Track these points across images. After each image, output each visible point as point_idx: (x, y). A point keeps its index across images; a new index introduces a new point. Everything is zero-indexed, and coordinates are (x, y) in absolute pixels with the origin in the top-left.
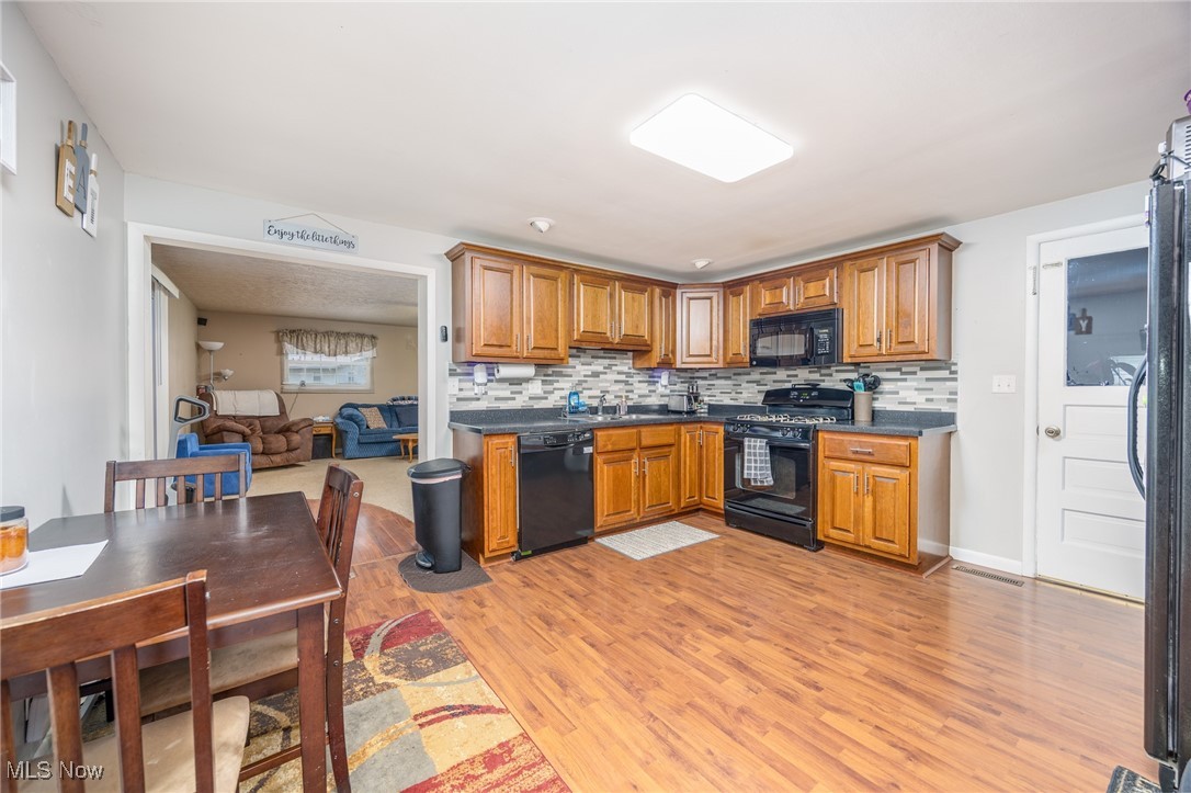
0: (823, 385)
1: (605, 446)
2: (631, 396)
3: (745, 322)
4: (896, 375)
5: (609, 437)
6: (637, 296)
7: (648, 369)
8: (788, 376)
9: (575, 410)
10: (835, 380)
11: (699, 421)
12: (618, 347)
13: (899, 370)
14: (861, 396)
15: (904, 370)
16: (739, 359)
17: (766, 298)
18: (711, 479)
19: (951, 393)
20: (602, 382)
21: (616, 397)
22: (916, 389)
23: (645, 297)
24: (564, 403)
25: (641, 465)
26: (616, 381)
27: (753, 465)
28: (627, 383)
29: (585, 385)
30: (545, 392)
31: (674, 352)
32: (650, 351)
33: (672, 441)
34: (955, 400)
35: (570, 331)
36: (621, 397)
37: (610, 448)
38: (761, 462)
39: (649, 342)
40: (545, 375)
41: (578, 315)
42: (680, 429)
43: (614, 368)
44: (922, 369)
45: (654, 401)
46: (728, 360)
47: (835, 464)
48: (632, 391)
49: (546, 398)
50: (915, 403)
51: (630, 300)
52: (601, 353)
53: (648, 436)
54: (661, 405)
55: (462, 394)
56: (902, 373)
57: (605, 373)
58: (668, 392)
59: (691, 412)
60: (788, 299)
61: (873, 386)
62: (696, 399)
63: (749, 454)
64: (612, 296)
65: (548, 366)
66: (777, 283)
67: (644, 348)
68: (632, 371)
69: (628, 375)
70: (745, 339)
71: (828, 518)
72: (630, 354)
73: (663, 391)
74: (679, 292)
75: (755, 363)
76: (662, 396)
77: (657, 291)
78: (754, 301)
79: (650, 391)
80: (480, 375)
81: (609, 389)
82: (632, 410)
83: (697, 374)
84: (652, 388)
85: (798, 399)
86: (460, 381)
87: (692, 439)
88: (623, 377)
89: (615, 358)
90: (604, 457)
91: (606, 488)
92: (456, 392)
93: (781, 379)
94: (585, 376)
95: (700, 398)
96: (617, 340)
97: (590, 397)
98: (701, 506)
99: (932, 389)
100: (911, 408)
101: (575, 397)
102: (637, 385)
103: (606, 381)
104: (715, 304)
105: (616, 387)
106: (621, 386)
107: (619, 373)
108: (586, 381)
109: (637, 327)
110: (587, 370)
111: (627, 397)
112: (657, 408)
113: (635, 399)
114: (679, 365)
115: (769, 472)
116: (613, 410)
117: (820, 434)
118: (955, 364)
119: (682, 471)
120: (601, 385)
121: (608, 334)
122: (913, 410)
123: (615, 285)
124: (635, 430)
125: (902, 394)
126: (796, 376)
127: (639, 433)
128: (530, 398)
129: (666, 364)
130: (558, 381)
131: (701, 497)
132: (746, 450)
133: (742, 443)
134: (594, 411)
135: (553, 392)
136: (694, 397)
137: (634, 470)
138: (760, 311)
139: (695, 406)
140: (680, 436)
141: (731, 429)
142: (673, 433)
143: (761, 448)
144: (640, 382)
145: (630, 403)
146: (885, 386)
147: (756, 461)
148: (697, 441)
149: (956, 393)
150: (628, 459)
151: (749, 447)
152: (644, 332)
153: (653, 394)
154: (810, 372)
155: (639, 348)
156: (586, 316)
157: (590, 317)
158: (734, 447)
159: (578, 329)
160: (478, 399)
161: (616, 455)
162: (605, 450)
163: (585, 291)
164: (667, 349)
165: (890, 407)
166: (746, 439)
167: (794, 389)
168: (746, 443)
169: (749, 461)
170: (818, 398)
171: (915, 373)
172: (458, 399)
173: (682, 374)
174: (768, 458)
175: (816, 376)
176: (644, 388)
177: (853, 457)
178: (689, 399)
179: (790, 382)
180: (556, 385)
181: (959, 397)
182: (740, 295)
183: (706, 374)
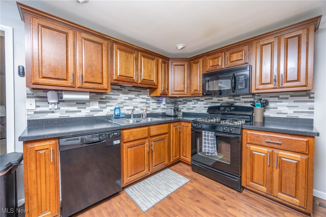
0: (236, 104)
1: (129, 138)
2: (149, 109)
3: (200, 75)
4: (276, 99)
5: (131, 133)
6: (150, 61)
7: (157, 97)
8: (218, 100)
9: (118, 117)
10: (242, 102)
11: (179, 121)
12: (140, 85)
13: (278, 97)
14: (258, 109)
15: (280, 96)
16: (197, 92)
17: (210, 63)
18: (185, 148)
19: (310, 109)
20: (134, 102)
21: (141, 109)
22: (287, 107)
23: (154, 63)
24: (112, 113)
25: (150, 146)
26: (141, 102)
27: (207, 145)
28: (147, 103)
29: (124, 104)
30: (101, 108)
31: (168, 89)
32: (157, 88)
33: (167, 131)
34: (313, 112)
35: (110, 75)
36: (143, 109)
37: (132, 139)
38: (212, 144)
39: (156, 84)
40: (101, 99)
41: (116, 66)
42: (170, 125)
43: (140, 96)
44: (291, 96)
45: (159, 111)
46: (192, 93)
47: (253, 147)
48: (149, 107)
49: (102, 111)
50: (287, 113)
51: (146, 63)
52: (134, 89)
53: (154, 130)
54: (162, 113)
55: (38, 109)
56: (279, 98)
57: (136, 98)
58: (165, 107)
59: (175, 116)
60: (222, 63)
61: (265, 105)
62: (177, 110)
63: (205, 139)
64: (137, 59)
65: (102, 93)
66: (216, 56)
67: (154, 87)
68: (149, 98)
69: (147, 99)
70: (200, 83)
71: (249, 176)
72: (148, 90)
73: (163, 107)
74: (170, 62)
75: (205, 94)
76: (163, 109)
77: (160, 60)
78: (204, 65)
79: (158, 107)
80: (52, 97)
81: (138, 106)
82: (149, 115)
83: (178, 100)
84: (159, 105)
85: (224, 110)
86: (36, 101)
87: (176, 129)
88: (145, 100)
89: (141, 91)
90: (128, 144)
91: (129, 161)
92: (34, 108)
93: (216, 101)
94: (125, 100)
95: (179, 110)
96: (139, 82)
97: (127, 110)
98: (180, 160)
99: (298, 107)
100: (285, 116)
101: (118, 110)
102: (151, 104)
103: (136, 102)
104: (186, 68)
105: (142, 105)
106: (144, 104)
107: (143, 98)
108: (125, 102)
109: (150, 76)
110: (126, 97)
111: (147, 110)
112: (161, 114)
113: (150, 110)
114: (170, 95)
115: (216, 149)
116: (139, 116)
117: (244, 130)
118: (314, 93)
119: (171, 145)
120: (133, 104)
121: (135, 78)
122: (286, 117)
123: (138, 54)
124: (147, 128)
125: (279, 109)
126: (222, 100)
127: (149, 130)
128: (91, 111)
129: (164, 94)
130: (109, 102)
131: (180, 156)
132: (203, 137)
133: (201, 133)
134: (128, 117)
135: (106, 108)
136: (176, 110)
137: (147, 149)
138: (207, 70)
139: (177, 113)
140: (170, 128)
141: (195, 125)
142: (167, 127)
143: (211, 137)
144: (153, 103)
145: (148, 112)
146: (271, 105)
147: (208, 143)
148: (179, 130)
149: (313, 109)
150: (144, 144)
151: (205, 136)
152: (154, 78)
153: (159, 108)
154: (229, 98)
155: (151, 86)
156: (121, 67)
157: (123, 68)
158: (196, 134)
159: (116, 74)
160: (53, 112)
161: (136, 143)
162: (129, 140)
163: (121, 54)
164: (164, 87)
165: (272, 115)
166: (203, 132)
167: (221, 106)
168: (203, 134)
169: (205, 143)
170: (235, 110)
171: (287, 98)
172: (35, 113)
173: (172, 100)
174: (215, 142)
175: (232, 100)
176: (155, 106)
177: (266, 144)
178: (175, 111)
179: (219, 103)
180: (108, 104)
181: (314, 111)
182: (197, 63)
183: (181, 99)
